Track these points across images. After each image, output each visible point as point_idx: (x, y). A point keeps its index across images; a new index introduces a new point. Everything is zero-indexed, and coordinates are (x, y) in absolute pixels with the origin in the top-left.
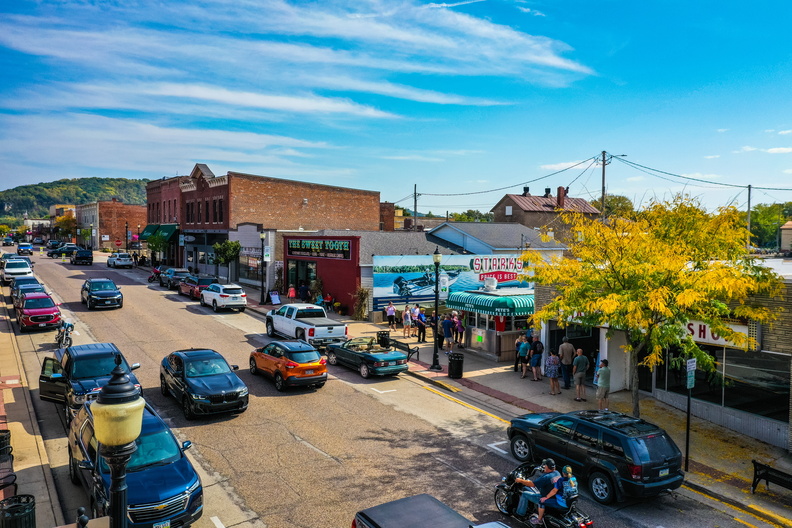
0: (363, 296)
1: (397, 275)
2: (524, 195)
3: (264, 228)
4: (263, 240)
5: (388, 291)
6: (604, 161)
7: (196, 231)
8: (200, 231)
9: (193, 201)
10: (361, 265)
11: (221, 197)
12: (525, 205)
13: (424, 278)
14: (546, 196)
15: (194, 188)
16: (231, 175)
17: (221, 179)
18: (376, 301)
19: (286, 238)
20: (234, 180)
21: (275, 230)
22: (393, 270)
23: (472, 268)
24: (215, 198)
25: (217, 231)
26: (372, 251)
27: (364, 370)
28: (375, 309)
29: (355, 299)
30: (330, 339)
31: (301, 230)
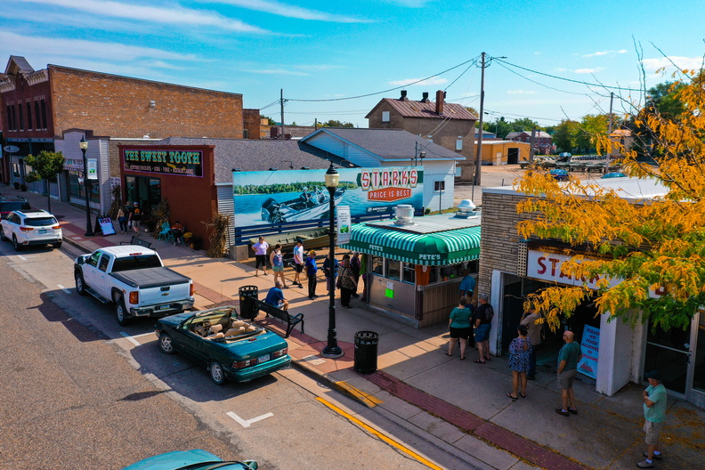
0: (222, 224)
1: (265, 197)
2: (402, 99)
3: (95, 134)
4: (84, 150)
5: (255, 218)
6: (483, 63)
7: (20, 140)
8: (24, 140)
9: (13, 103)
10: (217, 184)
11: (43, 97)
12: (404, 110)
13: (301, 199)
14: (423, 101)
15: (13, 88)
16: (51, 68)
17: (40, 73)
18: (239, 231)
19: (123, 148)
20: (56, 74)
21: (107, 138)
22: (261, 190)
23: (360, 184)
24: (36, 99)
25: (42, 140)
26: (233, 165)
27: (216, 372)
28: (238, 242)
29: (211, 229)
30: (165, 304)
31: (146, 138)
